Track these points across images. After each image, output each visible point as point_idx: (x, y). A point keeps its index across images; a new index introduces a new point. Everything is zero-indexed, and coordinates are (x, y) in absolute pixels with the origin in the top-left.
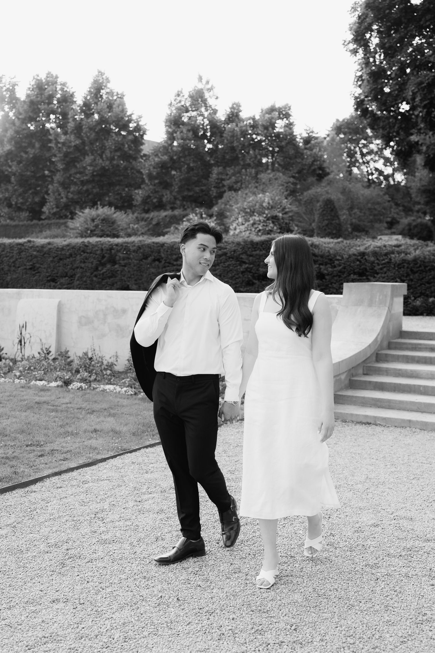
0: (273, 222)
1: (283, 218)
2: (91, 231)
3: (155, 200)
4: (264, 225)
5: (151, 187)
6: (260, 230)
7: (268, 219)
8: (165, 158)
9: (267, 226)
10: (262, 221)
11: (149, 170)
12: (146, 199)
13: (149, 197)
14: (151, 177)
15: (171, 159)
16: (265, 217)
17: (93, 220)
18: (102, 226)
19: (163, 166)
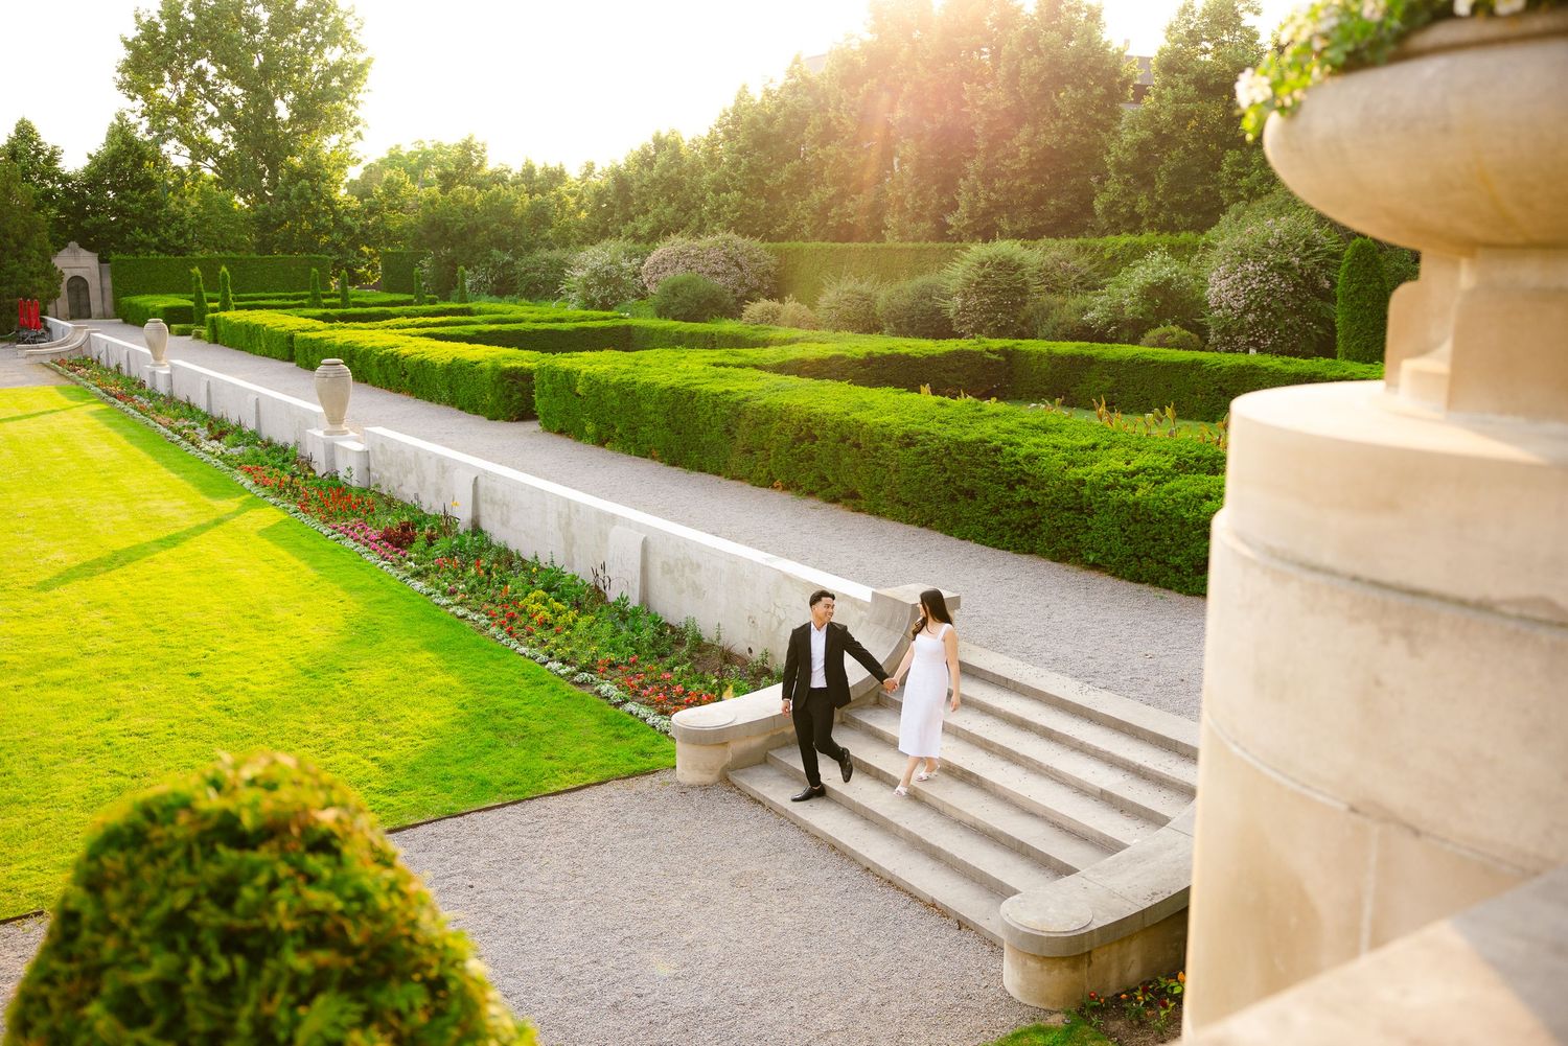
0: (1281, 275)
1: (1301, 267)
2: (978, 284)
3: (1123, 210)
4: (1261, 281)
5: (1117, 186)
6: (1253, 289)
7: (1271, 270)
8: (1146, 134)
9: (1267, 281)
10: (1259, 273)
11: (1116, 156)
12: (1111, 207)
13: (1114, 203)
14: (1120, 167)
15: (1157, 133)
16: (1265, 267)
17: (982, 264)
18: (996, 275)
19: (1142, 147)
